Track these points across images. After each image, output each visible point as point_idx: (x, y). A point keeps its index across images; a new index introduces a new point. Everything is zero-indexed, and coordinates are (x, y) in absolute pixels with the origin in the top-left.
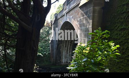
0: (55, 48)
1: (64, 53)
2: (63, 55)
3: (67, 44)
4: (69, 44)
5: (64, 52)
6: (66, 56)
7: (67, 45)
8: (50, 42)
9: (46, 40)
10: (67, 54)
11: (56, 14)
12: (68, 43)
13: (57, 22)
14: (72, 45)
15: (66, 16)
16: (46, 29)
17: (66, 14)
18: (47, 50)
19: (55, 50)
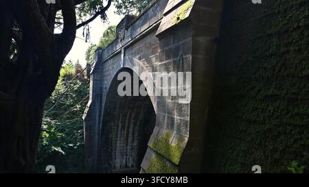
0: (97, 131)
1: (118, 145)
2: (118, 148)
3: (127, 121)
4: (132, 121)
5: (118, 142)
6: (125, 151)
7: (127, 124)
8: (83, 118)
9: (74, 113)
10: (127, 145)
11: (99, 48)
12: (130, 120)
13: (103, 69)
14: (138, 123)
15: (124, 56)
16: (75, 84)
17: (125, 49)
18: (75, 139)
19: (97, 137)
